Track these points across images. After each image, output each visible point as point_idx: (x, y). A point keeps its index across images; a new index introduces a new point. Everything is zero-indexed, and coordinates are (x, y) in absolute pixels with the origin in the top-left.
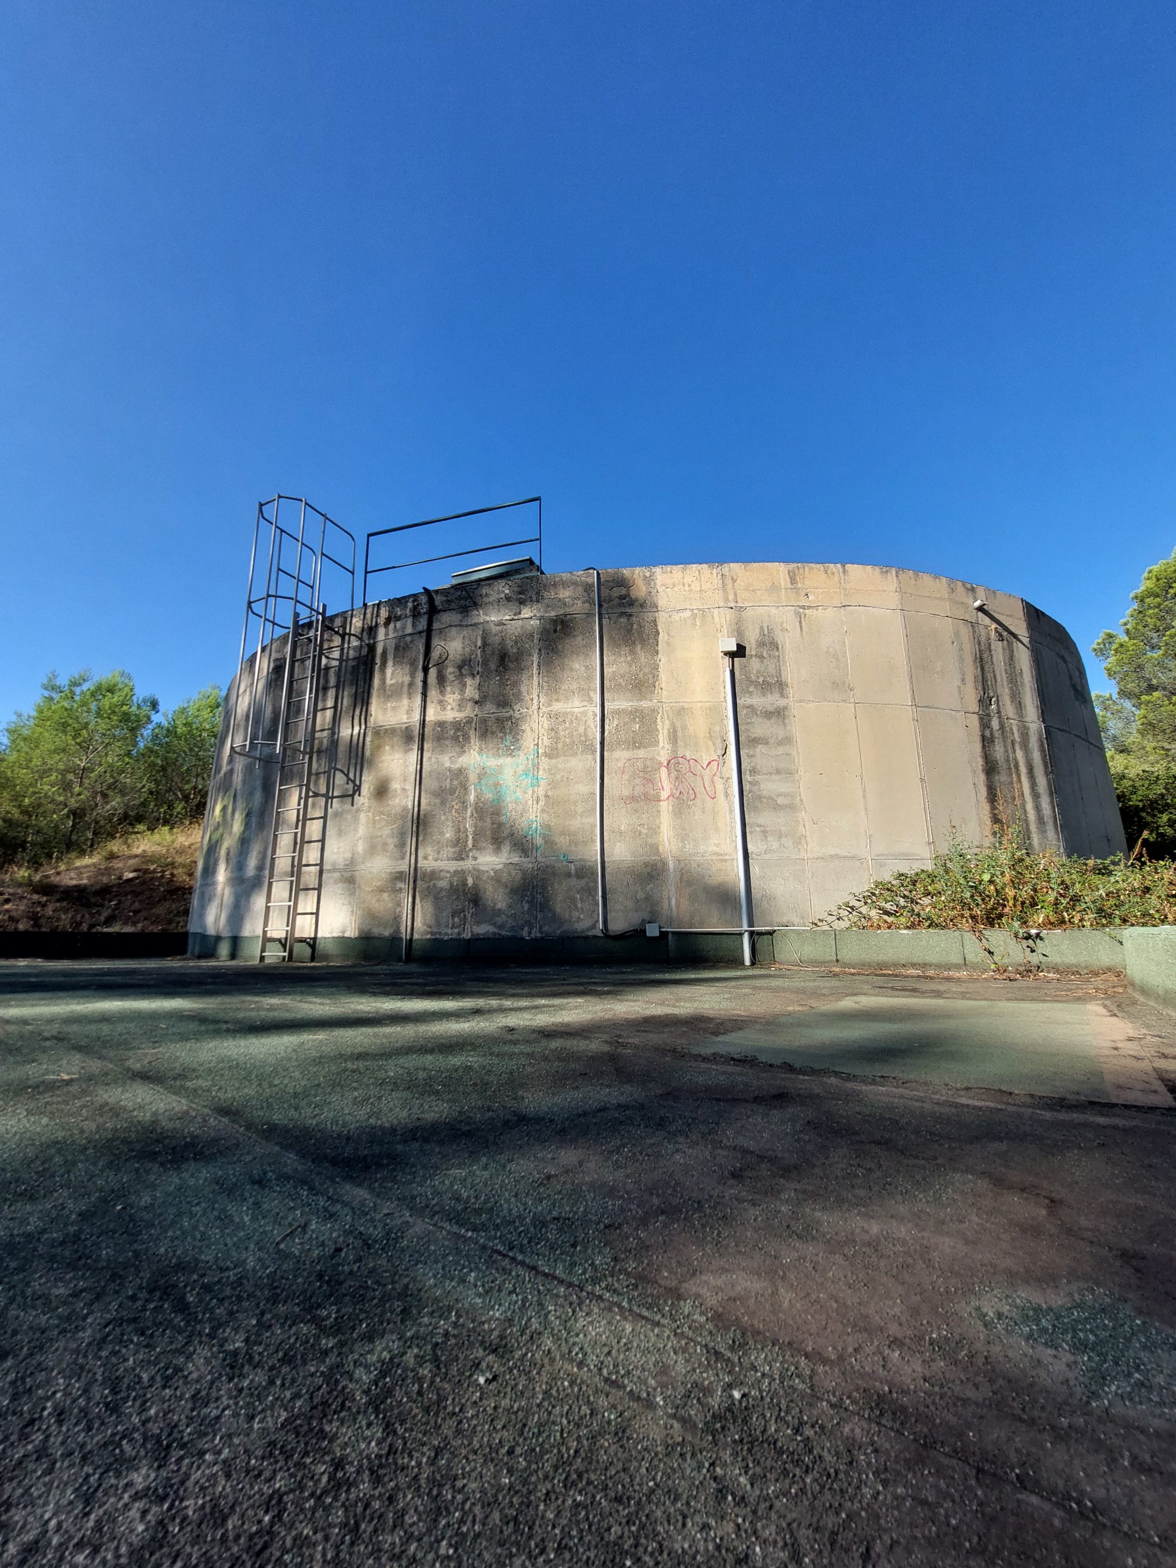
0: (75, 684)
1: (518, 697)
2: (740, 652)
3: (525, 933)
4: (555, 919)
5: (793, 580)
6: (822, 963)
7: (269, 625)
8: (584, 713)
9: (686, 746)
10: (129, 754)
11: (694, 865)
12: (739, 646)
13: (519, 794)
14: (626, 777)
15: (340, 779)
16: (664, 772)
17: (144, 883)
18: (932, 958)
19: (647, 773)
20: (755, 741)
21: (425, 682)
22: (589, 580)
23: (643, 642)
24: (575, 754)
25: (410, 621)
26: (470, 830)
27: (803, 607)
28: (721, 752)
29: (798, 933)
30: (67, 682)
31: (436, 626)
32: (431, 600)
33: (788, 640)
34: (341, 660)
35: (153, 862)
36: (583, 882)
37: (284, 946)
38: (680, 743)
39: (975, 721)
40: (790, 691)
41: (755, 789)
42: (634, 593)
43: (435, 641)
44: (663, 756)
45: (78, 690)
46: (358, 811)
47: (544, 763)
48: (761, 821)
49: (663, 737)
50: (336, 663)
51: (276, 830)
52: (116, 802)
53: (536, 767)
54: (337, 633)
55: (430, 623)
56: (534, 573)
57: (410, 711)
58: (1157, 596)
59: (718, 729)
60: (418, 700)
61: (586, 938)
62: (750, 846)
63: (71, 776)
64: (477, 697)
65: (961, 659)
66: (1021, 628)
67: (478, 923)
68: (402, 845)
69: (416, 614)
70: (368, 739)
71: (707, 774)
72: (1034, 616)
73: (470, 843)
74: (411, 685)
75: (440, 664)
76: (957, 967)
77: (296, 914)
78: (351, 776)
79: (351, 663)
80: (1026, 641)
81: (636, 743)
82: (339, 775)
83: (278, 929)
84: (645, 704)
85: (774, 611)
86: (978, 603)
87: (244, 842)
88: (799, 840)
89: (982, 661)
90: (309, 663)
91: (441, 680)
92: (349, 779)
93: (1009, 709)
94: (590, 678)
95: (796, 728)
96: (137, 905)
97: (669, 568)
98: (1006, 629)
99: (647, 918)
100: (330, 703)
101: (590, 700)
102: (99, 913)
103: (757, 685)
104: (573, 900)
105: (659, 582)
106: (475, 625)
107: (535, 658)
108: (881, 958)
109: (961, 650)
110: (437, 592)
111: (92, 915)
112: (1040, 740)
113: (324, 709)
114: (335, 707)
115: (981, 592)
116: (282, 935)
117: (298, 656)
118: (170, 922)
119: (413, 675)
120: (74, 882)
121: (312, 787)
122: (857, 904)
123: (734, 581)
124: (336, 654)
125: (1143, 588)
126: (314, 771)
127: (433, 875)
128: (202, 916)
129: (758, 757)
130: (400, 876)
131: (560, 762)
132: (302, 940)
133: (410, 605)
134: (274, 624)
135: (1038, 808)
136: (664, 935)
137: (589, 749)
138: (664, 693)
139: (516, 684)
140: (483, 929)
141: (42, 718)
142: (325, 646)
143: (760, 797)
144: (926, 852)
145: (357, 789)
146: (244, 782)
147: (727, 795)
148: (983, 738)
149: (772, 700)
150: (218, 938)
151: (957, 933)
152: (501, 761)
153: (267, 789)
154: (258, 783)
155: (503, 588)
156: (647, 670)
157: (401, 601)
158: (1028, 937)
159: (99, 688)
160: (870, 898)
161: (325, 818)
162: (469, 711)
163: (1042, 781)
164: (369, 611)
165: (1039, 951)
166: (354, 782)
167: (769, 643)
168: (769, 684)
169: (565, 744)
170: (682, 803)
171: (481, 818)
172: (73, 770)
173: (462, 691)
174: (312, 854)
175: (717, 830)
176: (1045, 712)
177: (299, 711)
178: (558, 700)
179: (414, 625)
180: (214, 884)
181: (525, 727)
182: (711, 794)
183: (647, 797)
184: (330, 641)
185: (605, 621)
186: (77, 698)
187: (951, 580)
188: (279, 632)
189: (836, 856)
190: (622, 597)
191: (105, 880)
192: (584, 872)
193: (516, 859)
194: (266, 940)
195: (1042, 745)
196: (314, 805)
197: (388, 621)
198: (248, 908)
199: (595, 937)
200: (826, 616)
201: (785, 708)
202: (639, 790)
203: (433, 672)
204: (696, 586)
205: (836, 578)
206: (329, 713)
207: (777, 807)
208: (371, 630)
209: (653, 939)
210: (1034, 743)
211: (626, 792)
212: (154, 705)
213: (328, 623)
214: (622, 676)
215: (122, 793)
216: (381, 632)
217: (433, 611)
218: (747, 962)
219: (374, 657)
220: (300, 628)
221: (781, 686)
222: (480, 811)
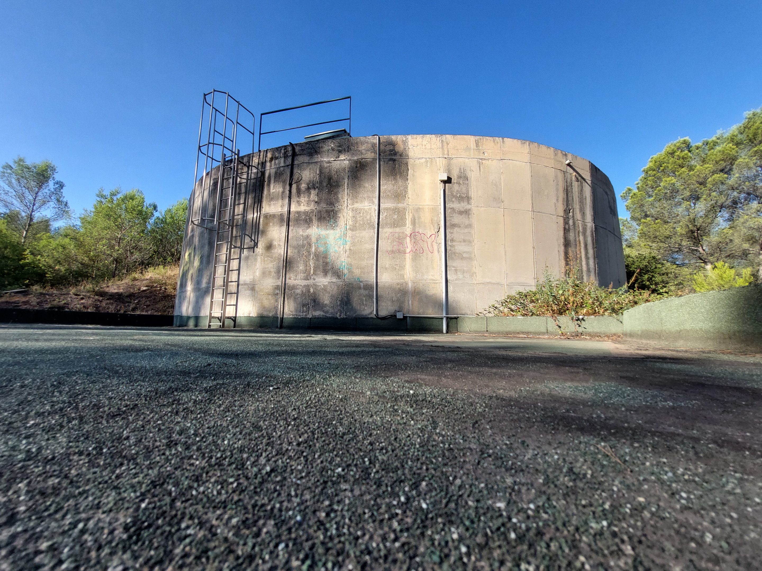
0: (113, 194)
1: (337, 200)
2: (449, 181)
3: (338, 316)
4: (352, 309)
5: (477, 145)
6: (480, 332)
7: (210, 160)
8: (370, 209)
9: (420, 227)
10: (143, 231)
11: (421, 285)
12: (448, 177)
13: (336, 248)
14: (390, 241)
15: (247, 240)
16: (408, 239)
17: (151, 292)
18: (531, 329)
19: (400, 240)
20: (454, 226)
21: (290, 191)
22: (374, 141)
23: (401, 173)
24: (365, 230)
25: (282, 160)
26: (312, 265)
27: (482, 159)
28: (437, 230)
29: (470, 318)
30: (109, 194)
31: (296, 162)
32: (293, 149)
33: (473, 176)
34: (247, 179)
35: (155, 283)
36: (367, 292)
37: (220, 321)
38: (417, 225)
39: (561, 220)
40: (473, 202)
41: (453, 249)
42: (397, 149)
43: (295, 171)
44: (408, 232)
45: (115, 198)
46: (256, 255)
47: (349, 233)
48: (455, 264)
49: (408, 222)
50: (244, 181)
51: (215, 264)
52: (137, 256)
53: (345, 235)
54: (245, 165)
55: (293, 161)
56: (347, 137)
57: (282, 206)
58: (654, 170)
59: (436, 219)
60: (287, 200)
61: (368, 318)
62: (448, 277)
63: (113, 242)
64: (316, 200)
65: (557, 190)
66: (587, 175)
67: (315, 310)
68: (278, 272)
69: (286, 157)
70: (261, 220)
71: (429, 241)
72: (595, 170)
73: (312, 272)
74: (283, 192)
75: (298, 182)
76: (543, 334)
77: (226, 305)
78: (253, 238)
79: (252, 181)
80: (589, 182)
81: (395, 224)
82: (247, 238)
83: (217, 313)
84: (400, 205)
85: (467, 160)
86: (568, 162)
87: (200, 271)
88: (472, 275)
89: (567, 191)
90: (231, 181)
91: (299, 192)
92: (252, 239)
93: (578, 216)
94: (373, 191)
95: (474, 220)
96: (148, 303)
97: (415, 136)
98: (580, 176)
99: (397, 309)
100: (242, 201)
101: (373, 203)
102: (129, 306)
103: (456, 197)
104: (362, 300)
105: (410, 143)
106: (316, 162)
107: (346, 181)
108: (508, 329)
109: (558, 185)
110: (296, 144)
111: (125, 306)
112: (592, 231)
113: (239, 204)
114: (245, 203)
115: (570, 156)
116: (219, 315)
117: (225, 177)
118: (165, 311)
119: (284, 188)
120: (116, 291)
121: (233, 243)
122: (498, 306)
123: (448, 144)
124: (245, 176)
125: (648, 166)
126: (234, 235)
127: (294, 287)
128: (180, 307)
129: (455, 233)
130: (277, 287)
131: (357, 233)
132: (228, 318)
133: (283, 151)
134: (213, 159)
135: (588, 264)
136: (405, 318)
137: (372, 226)
138: (410, 200)
139: (336, 194)
140: (318, 313)
141: (97, 212)
142: (239, 172)
143: (455, 253)
144: (533, 282)
145: (256, 245)
146: (199, 241)
147: (439, 252)
148: (565, 229)
149: (463, 206)
150: (189, 318)
151: (544, 318)
152: (328, 232)
153: (211, 244)
154: (206, 241)
155: (331, 144)
156: (402, 188)
157: (278, 149)
158: (578, 320)
159: (126, 197)
160: (504, 303)
161: (240, 259)
162: (312, 206)
163: (591, 252)
164: (262, 154)
165: (582, 326)
166: (254, 241)
167: (464, 177)
168: (462, 198)
169: (360, 224)
170: (417, 255)
171: (318, 260)
172: (115, 238)
173: (309, 197)
174: (233, 277)
175: (433, 268)
176: (595, 219)
177: (226, 205)
178: (357, 202)
179: (284, 162)
180: (186, 291)
181: (340, 215)
182: (431, 250)
183: (399, 251)
184: (242, 169)
185: (382, 163)
186: (115, 202)
187: (556, 149)
188: (216, 164)
189: (490, 283)
190: (391, 151)
191: (132, 291)
192: (368, 287)
193: (334, 280)
194: (211, 318)
195: (592, 234)
196: (234, 252)
197: (271, 159)
198: (203, 304)
199: (372, 318)
200: (493, 165)
201: (470, 210)
202: (395, 248)
203: (294, 186)
204: (428, 146)
205: (499, 145)
206: (242, 206)
207: (463, 258)
208: (263, 164)
209: (400, 319)
210: (589, 233)
211: (389, 249)
212: (155, 208)
213: (240, 160)
214: (390, 191)
215: (140, 250)
216: (268, 164)
217: (294, 155)
218: (445, 331)
219: (264, 178)
220: (226, 163)
221: (468, 199)
222: (317, 255)
